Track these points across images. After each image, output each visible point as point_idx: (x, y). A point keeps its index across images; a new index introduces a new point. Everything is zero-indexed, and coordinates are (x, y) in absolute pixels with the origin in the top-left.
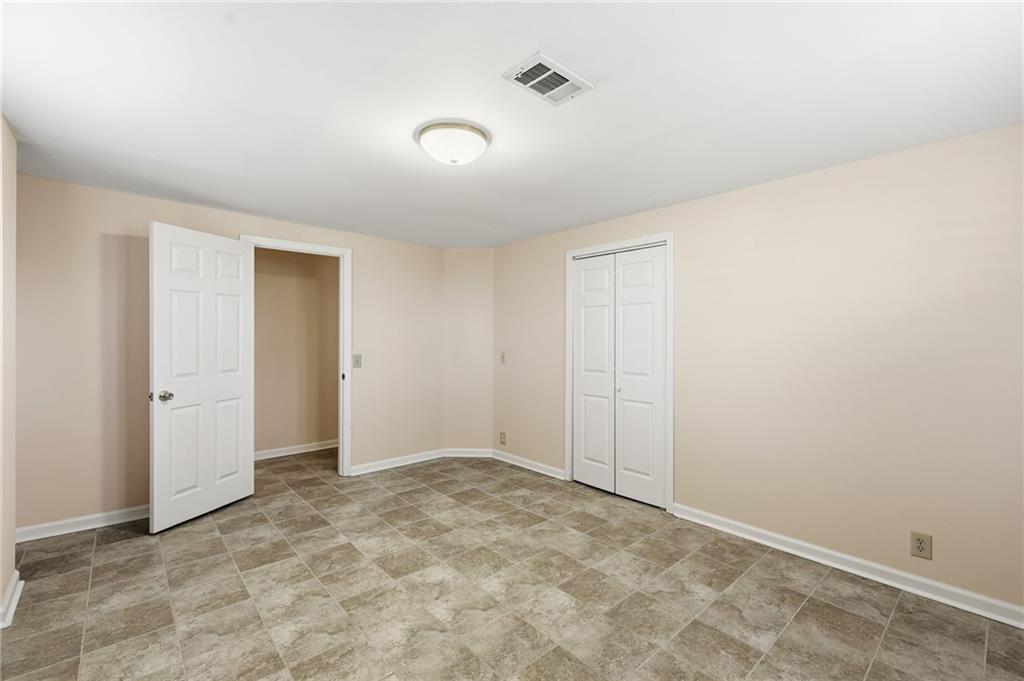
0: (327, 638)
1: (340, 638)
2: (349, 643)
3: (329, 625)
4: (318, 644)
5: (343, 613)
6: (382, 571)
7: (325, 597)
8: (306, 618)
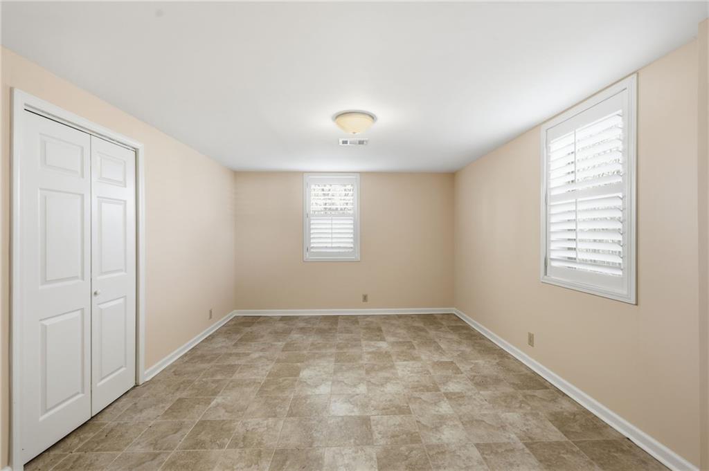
0: (423, 397)
1: (416, 394)
2: (413, 392)
3: (420, 403)
4: (426, 396)
5: (412, 406)
6: (373, 427)
7: (419, 422)
8: (434, 412)
